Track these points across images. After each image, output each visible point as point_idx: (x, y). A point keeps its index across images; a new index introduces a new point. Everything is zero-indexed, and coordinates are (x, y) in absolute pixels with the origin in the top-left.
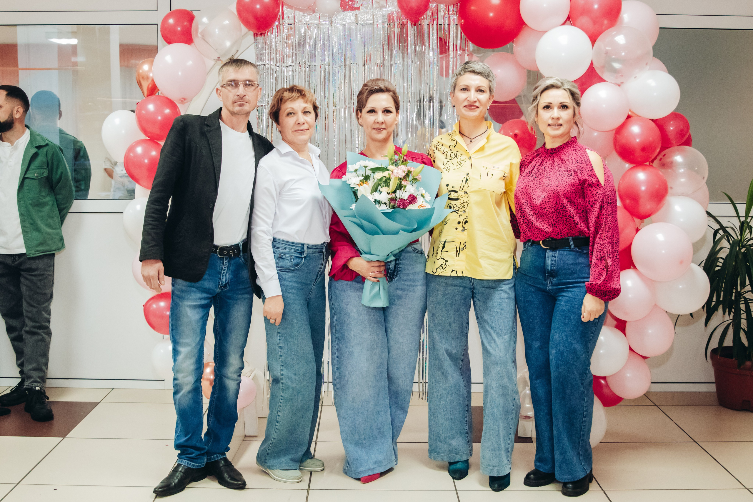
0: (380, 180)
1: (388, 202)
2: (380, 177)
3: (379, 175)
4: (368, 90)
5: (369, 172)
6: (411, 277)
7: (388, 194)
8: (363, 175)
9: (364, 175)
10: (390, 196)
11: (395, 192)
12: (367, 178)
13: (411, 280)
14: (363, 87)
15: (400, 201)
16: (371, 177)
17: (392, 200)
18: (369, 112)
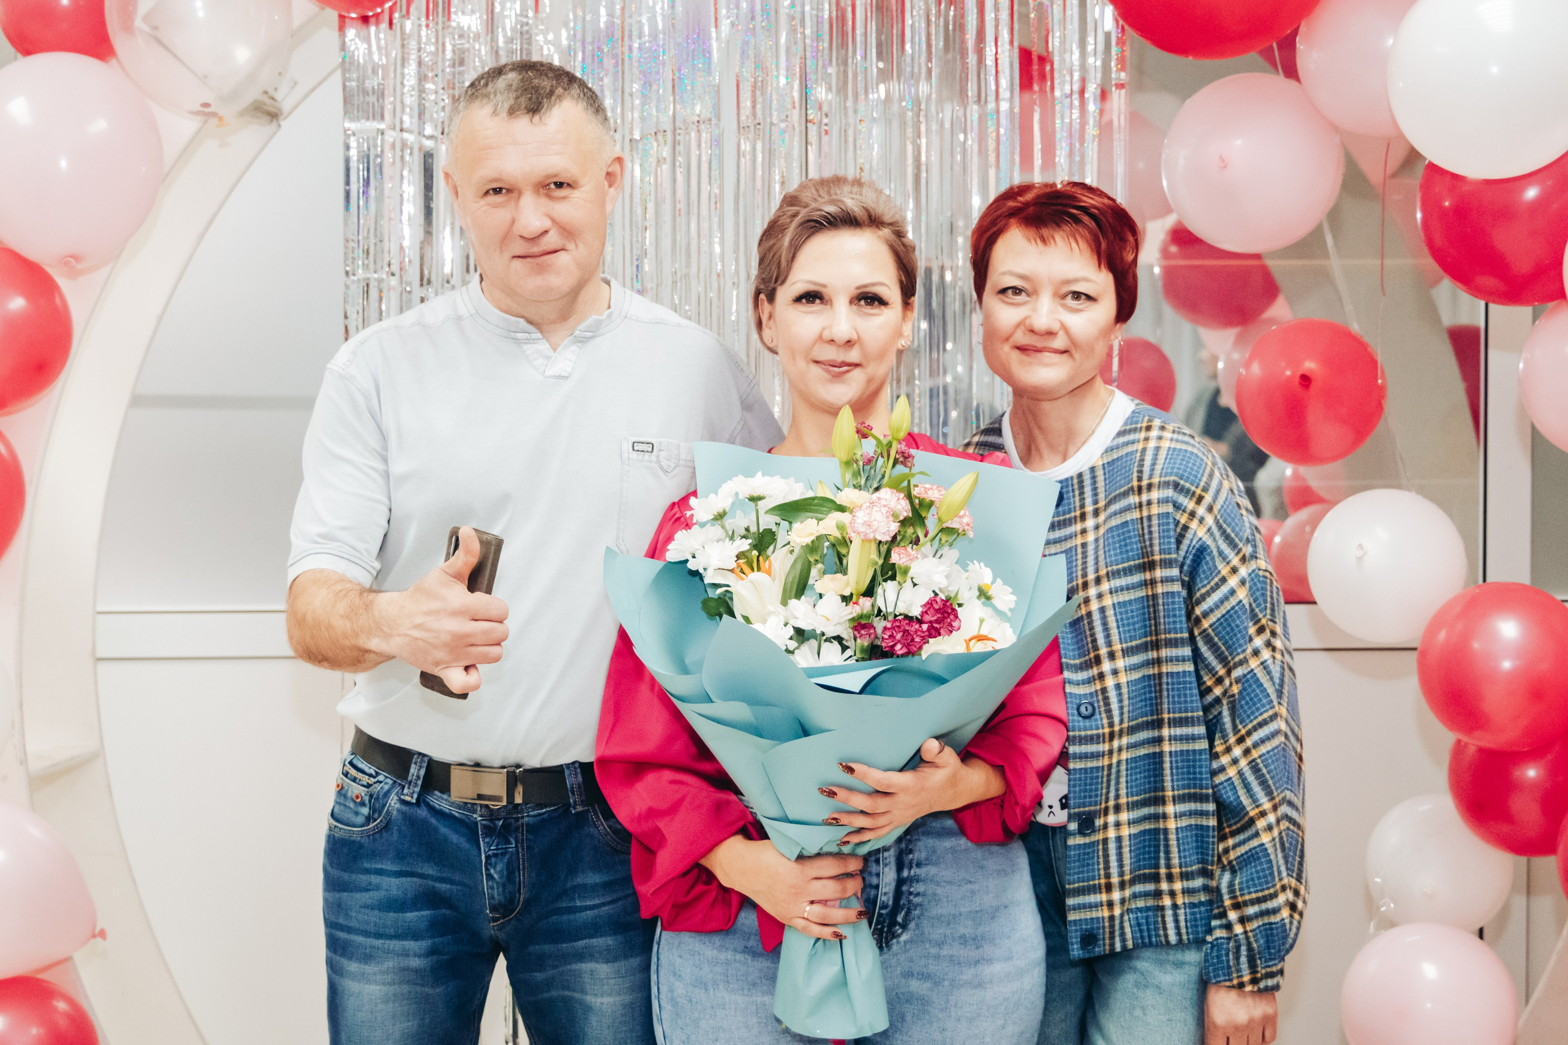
0: (813, 548)
1: (847, 633)
2: (808, 540)
3: (805, 531)
4: (797, 220)
5: (768, 521)
6: (965, 928)
7: (846, 599)
8: (747, 530)
9: (753, 529)
10: (853, 611)
11: (869, 592)
12: (763, 541)
13: (964, 940)
14: (781, 207)
15: (893, 628)
16: (781, 539)
17: (860, 625)
18: (798, 299)
